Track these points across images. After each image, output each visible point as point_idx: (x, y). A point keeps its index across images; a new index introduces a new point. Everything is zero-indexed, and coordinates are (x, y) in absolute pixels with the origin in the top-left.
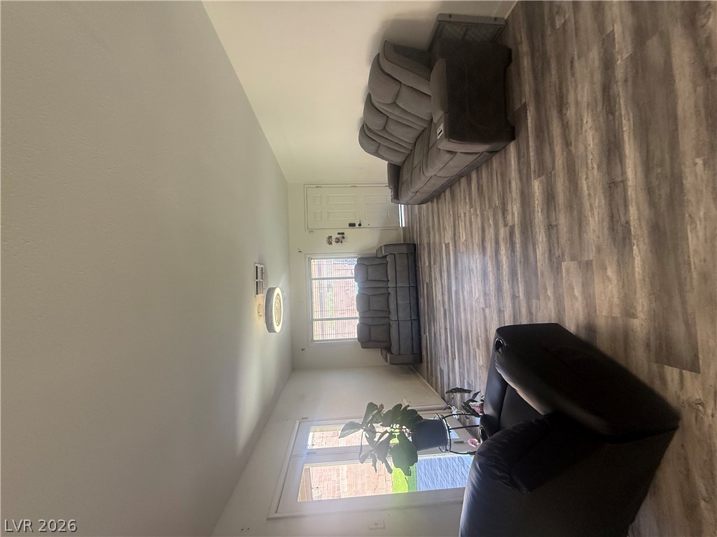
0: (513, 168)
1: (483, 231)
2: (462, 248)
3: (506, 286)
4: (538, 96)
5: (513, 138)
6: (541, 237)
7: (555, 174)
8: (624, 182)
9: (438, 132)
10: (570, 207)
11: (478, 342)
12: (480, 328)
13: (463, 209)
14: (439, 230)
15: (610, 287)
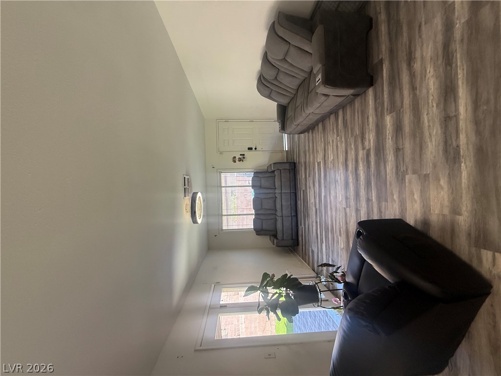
0: (371, 107)
1: (346, 153)
2: (330, 165)
3: (363, 193)
4: (392, 52)
5: (372, 85)
6: (390, 157)
7: (403, 111)
8: (457, 116)
9: (317, 80)
10: (414, 135)
11: (340, 231)
12: (342, 222)
13: (332, 137)
14: (313, 152)
15: (442, 193)
